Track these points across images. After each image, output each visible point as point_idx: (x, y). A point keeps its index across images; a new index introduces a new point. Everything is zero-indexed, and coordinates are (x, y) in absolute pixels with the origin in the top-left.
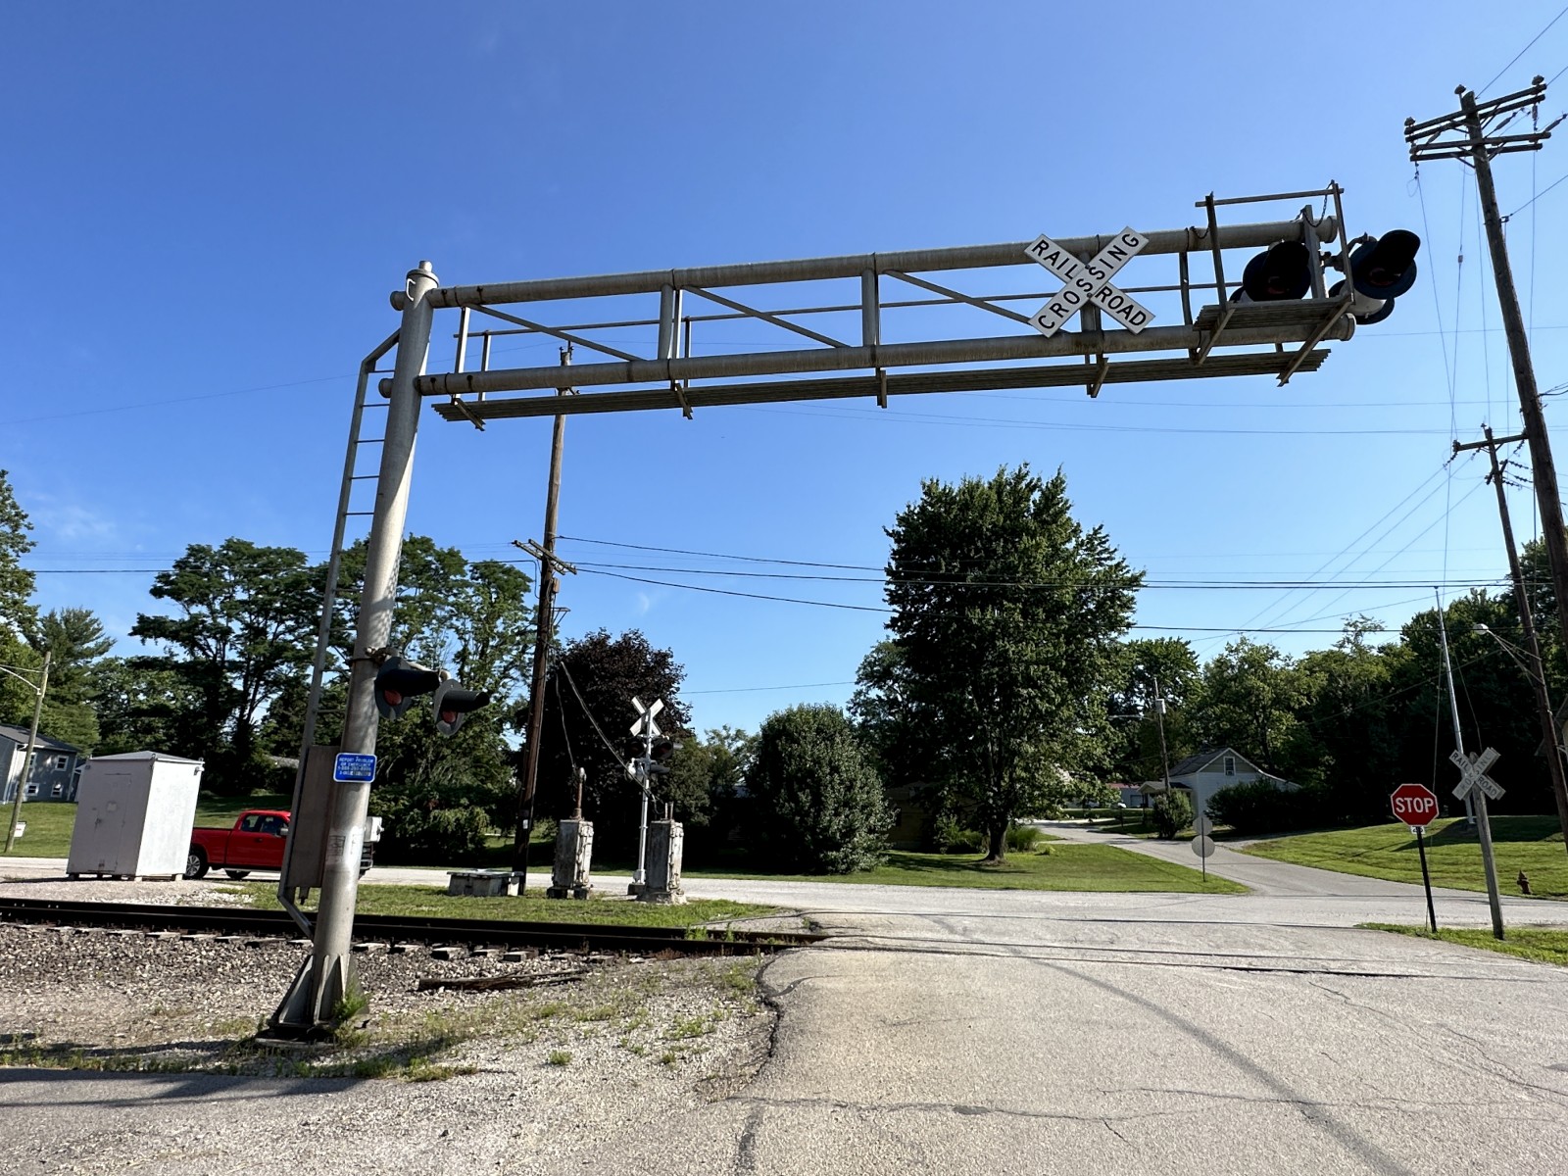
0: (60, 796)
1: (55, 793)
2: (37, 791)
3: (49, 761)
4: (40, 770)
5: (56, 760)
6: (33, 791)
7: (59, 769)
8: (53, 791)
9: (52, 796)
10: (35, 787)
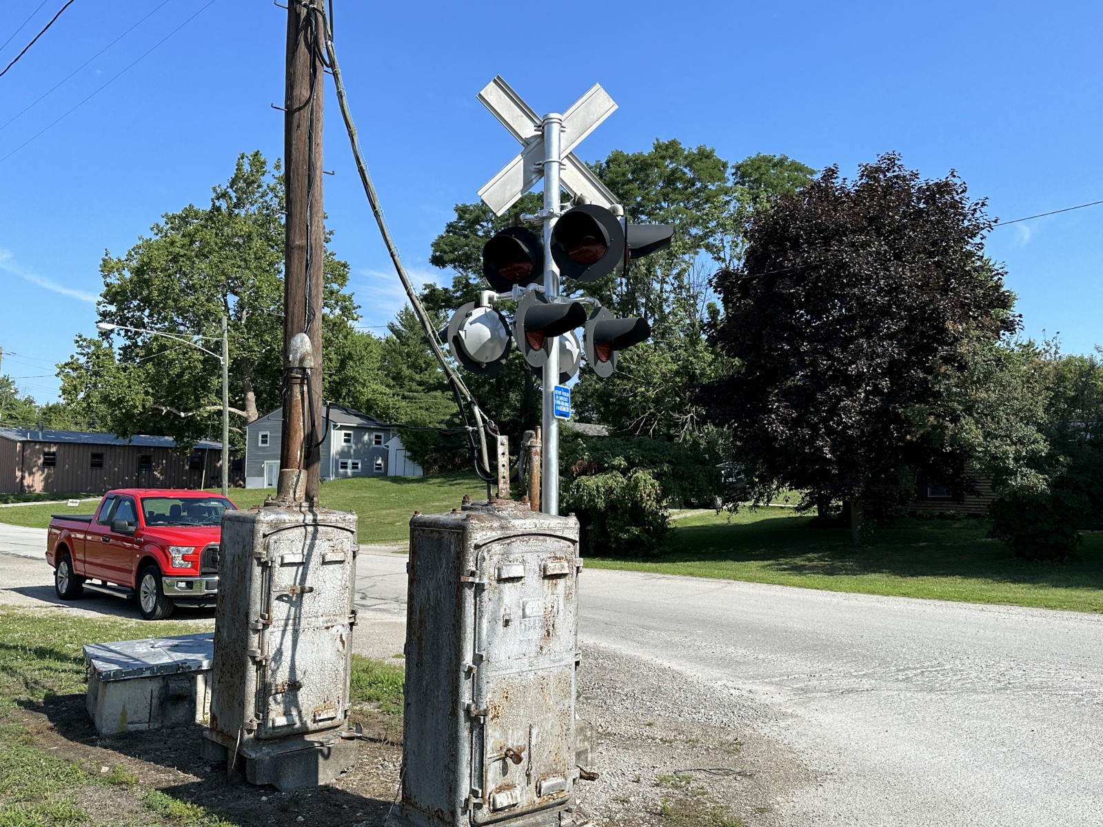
0: (383, 471)
1: (377, 468)
2: (360, 466)
3: (366, 438)
4: (359, 446)
5: (373, 437)
6: (357, 468)
7: (377, 446)
8: (375, 466)
9: (375, 471)
10: (357, 464)
